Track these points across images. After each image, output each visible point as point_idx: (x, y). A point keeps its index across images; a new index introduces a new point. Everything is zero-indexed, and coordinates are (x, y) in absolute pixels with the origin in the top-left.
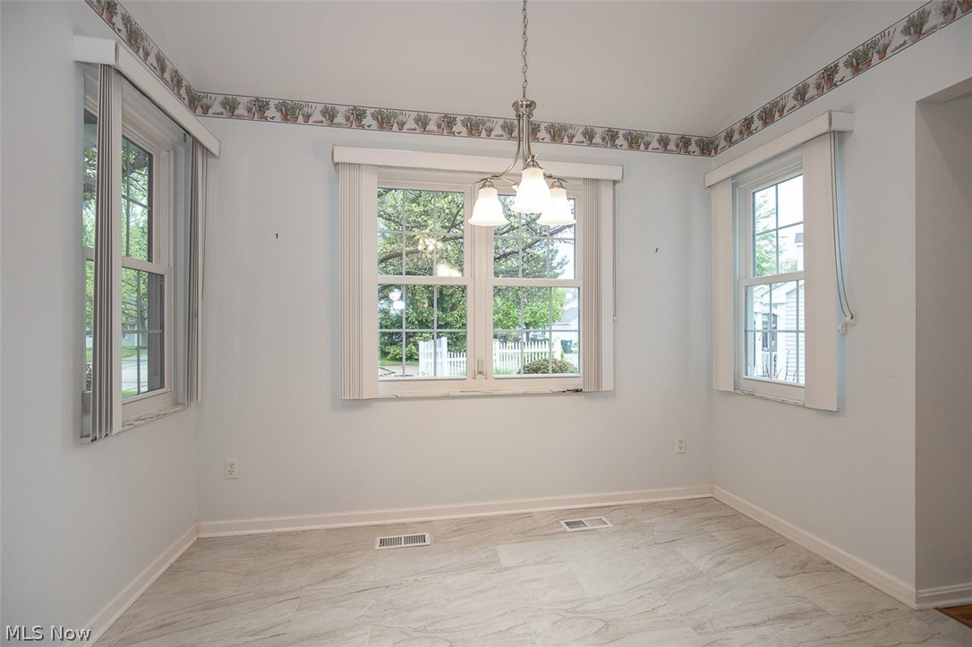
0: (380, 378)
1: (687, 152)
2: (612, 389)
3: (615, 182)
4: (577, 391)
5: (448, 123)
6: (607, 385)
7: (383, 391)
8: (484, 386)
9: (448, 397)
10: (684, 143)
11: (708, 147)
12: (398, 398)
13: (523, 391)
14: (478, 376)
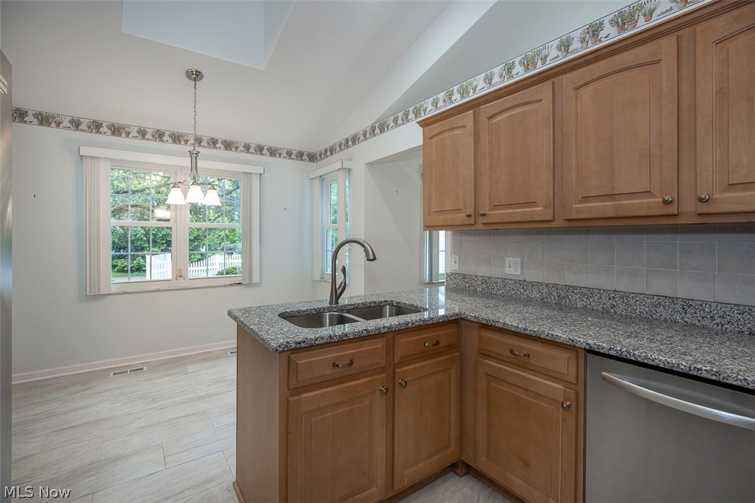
0: (112, 282)
1: (302, 160)
2: (259, 281)
3: (261, 174)
4: (239, 284)
5: (159, 135)
6: (256, 279)
7: (114, 289)
8: (184, 284)
9: (159, 291)
10: (300, 155)
11: (312, 158)
12: (125, 293)
13: (207, 285)
14: (179, 278)
